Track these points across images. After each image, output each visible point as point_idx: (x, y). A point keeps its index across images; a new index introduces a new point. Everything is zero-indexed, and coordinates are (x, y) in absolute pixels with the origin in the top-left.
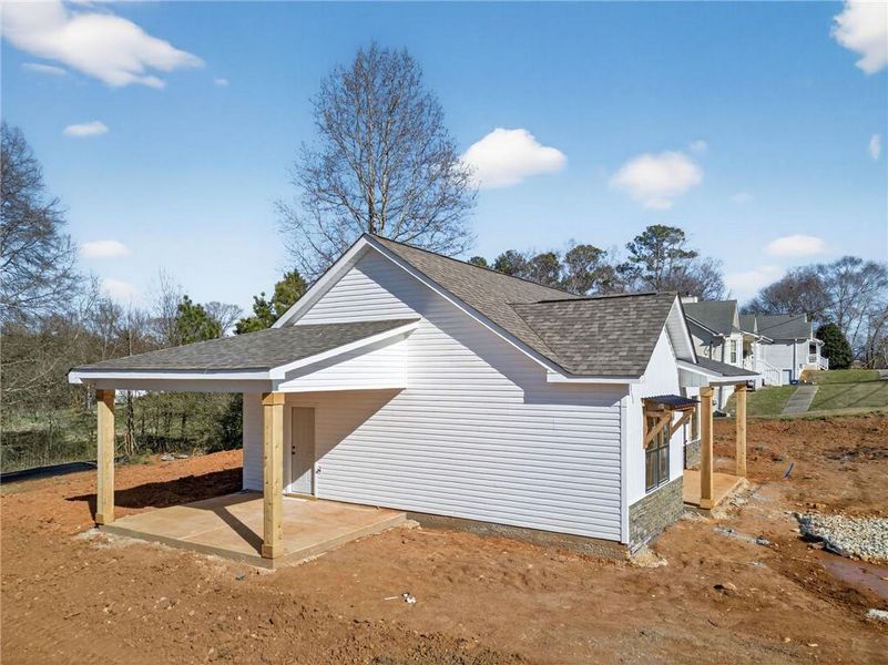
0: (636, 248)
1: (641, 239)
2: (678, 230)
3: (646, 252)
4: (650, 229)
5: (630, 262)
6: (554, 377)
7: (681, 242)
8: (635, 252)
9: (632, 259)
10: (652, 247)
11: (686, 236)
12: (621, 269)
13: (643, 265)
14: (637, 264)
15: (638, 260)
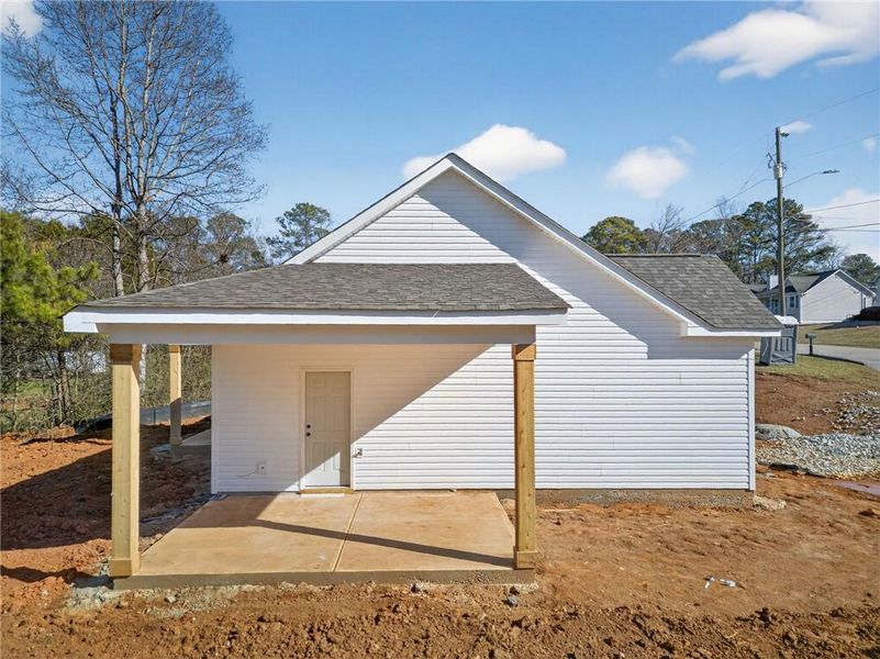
0: (286, 223)
1: (290, 215)
2: (324, 211)
3: (295, 227)
4: (298, 206)
5: (281, 236)
6: (695, 330)
7: (327, 222)
8: (284, 227)
9: (283, 233)
10: (300, 223)
11: (332, 217)
12: (271, 242)
13: (292, 239)
14: (286, 239)
15: (288, 235)
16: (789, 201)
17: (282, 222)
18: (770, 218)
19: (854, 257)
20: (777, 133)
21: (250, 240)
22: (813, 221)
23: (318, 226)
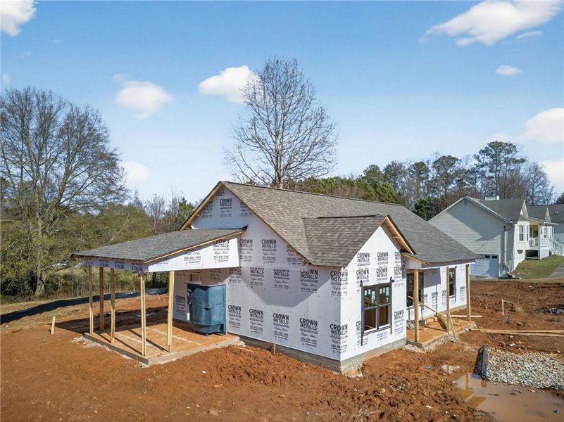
3: (488, 160)
7: (513, 152)
8: (480, 161)
14: (481, 169)
15: (482, 166)
17: (477, 158)
23: (507, 156)
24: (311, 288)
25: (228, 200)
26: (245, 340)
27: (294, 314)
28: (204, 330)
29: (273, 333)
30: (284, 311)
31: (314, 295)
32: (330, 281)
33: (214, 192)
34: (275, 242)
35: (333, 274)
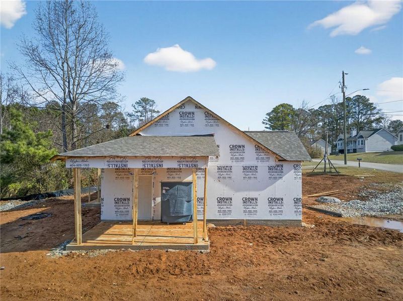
0: (136, 107)
1: (138, 103)
2: (153, 101)
3: (140, 109)
4: (142, 99)
5: (134, 113)
7: (154, 106)
9: (135, 111)
10: (142, 107)
11: (156, 104)
12: (130, 115)
13: (139, 114)
14: (136, 114)
15: (137, 112)
16: (363, 96)
17: (134, 107)
18: (355, 104)
19: (394, 121)
20: (343, 73)
21: (120, 114)
22: (374, 106)
23: (151, 108)
24: (278, 176)
25: (190, 113)
26: (214, 222)
27: (262, 196)
28: (181, 220)
29: (243, 212)
30: (252, 194)
31: (280, 181)
32: (293, 170)
33: (180, 104)
34: (244, 146)
35: (295, 166)
